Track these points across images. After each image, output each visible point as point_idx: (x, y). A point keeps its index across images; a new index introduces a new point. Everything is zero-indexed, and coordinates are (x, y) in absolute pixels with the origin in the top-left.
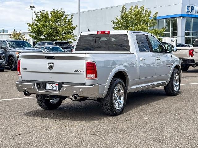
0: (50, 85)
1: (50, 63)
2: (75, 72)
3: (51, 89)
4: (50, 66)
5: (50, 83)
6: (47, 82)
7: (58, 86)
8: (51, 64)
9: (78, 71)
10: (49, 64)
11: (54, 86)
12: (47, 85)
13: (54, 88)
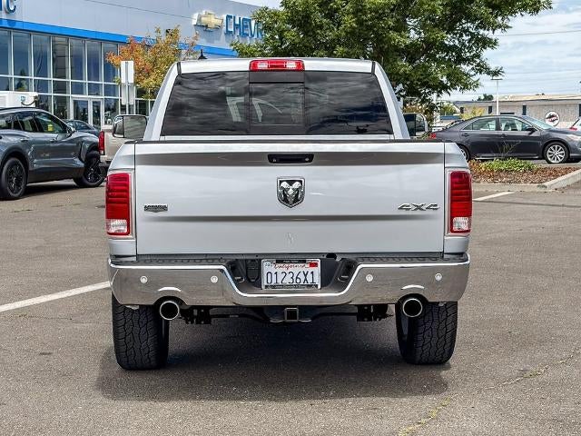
0: (280, 269)
1: (291, 182)
2: (403, 213)
3: (288, 280)
4: (291, 192)
5: (281, 259)
6: (268, 256)
7: (317, 270)
8: (296, 185)
9: (419, 208)
10: (285, 185)
11: (297, 269)
12: (267, 267)
13: (302, 277)
